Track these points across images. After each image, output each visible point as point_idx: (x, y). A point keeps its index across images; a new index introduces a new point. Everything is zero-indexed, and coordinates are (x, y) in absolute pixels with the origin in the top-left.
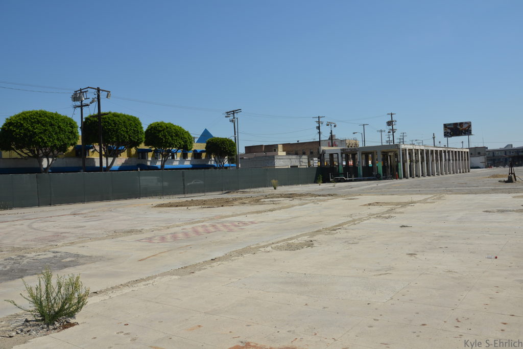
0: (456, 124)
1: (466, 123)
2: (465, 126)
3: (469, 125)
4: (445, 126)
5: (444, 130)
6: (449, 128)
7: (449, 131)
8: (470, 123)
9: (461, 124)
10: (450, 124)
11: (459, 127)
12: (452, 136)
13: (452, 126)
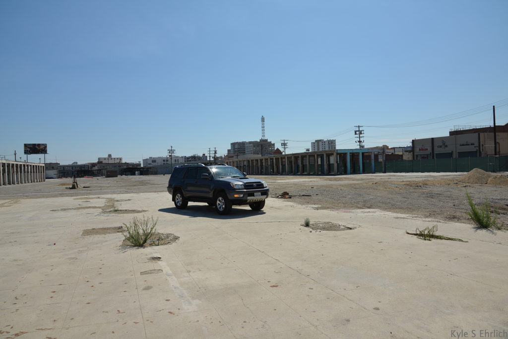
0: (34, 145)
1: (43, 145)
2: (42, 147)
4: (25, 145)
5: (25, 148)
6: (29, 147)
7: (29, 150)
8: (46, 144)
9: (39, 145)
10: (29, 145)
11: (37, 147)
12: (31, 153)
13: (31, 146)
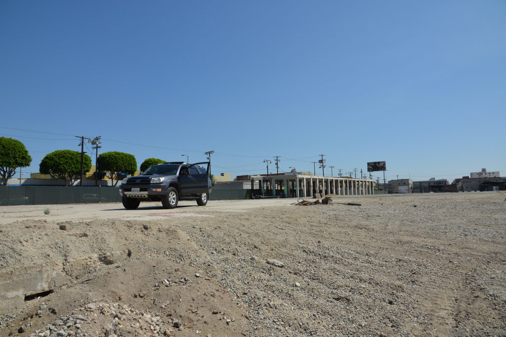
0: (375, 163)
1: (382, 162)
2: (381, 164)
3: (384, 163)
4: (368, 164)
5: (368, 166)
6: (371, 166)
7: (371, 167)
8: (385, 162)
9: (379, 163)
10: (371, 163)
11: (377, 165)
12: (373, 171)
13: (373, 164)
